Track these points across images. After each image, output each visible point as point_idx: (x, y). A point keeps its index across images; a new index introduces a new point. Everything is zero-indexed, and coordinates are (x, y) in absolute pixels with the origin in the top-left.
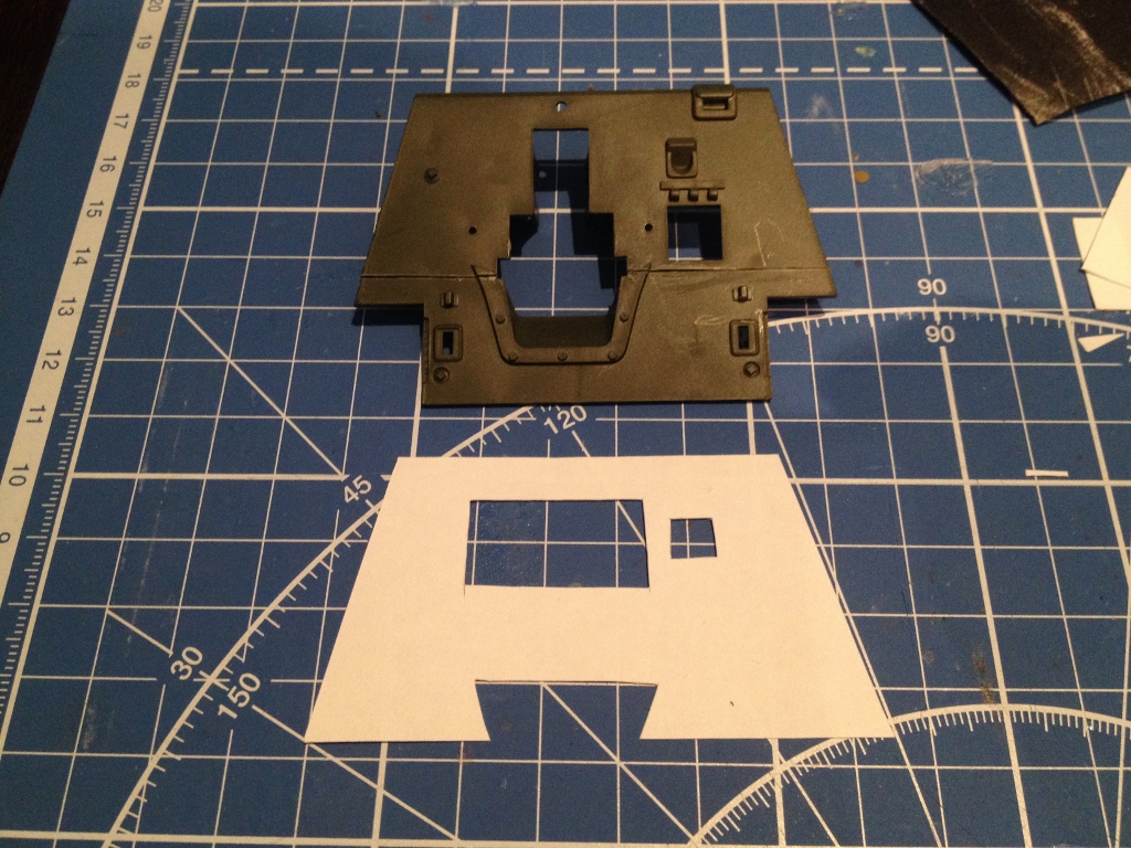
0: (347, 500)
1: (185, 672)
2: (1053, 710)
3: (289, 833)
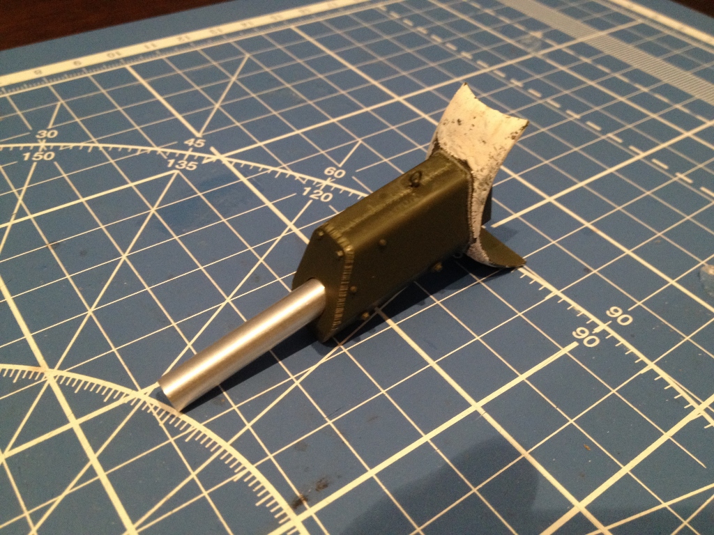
0: (186, 142)
1: (42, 136)
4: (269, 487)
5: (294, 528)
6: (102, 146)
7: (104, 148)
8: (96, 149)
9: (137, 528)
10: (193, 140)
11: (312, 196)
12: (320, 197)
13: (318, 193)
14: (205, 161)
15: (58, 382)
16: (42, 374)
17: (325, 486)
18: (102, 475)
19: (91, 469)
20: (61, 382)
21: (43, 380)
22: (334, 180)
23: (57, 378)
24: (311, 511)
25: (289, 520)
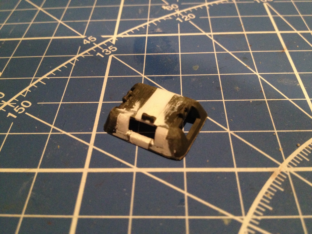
0: (85, 43)
3: (35, 167)
6: (45, 77)
8: (44, 80)
10: (85, 40)
11: (186, 20)
12: (188, 18)
13: (185, 18)
14: (114, 42)
15: (294, 166)
16: (282, 173)
20: (296, 165)
21: (288, 174)
22: (178, 10)
23: (290, 166)
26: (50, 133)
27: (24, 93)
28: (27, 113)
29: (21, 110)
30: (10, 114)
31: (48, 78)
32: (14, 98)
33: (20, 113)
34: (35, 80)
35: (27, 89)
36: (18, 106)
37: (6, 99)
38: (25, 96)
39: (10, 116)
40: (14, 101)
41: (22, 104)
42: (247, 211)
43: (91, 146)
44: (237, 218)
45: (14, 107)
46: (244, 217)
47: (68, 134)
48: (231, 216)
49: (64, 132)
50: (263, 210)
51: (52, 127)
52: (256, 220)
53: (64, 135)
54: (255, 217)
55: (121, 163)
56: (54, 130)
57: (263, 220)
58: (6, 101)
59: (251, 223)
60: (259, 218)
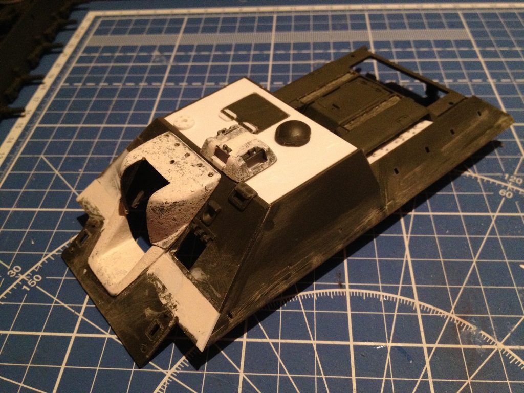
1: (13, 274)
2: (368, 292)
3: (40, 331)
4: (328, 291)
5: (350, 293)
6: (54, 252)
7: (57, 252)
8: (53, 256)
9: (314, 340)
17: (340, 274)
18: (280, 341)
19: (273, 343)
24: (347, 284)
25: (346, 292)
26: (53, 305)
27: (36, 268)
28: (37, 287)
29: (33, 284)
30: (24, 287)
31: (57, 254)
32: (28, 272)
33: (32, 286)
34: (46, 255)
35: (39, 264)
36: (31, 280)
37: (22, 272)
38: (37, 270)
39: (25, 289)
40: (28, 275)
41: (34, 278)
42: (172, 367)
43: (81, 316)
44: (164, 372)
45: (28, 280)
46: (169, 371)
47: (66, 306)
48: (161, 370)
49: (63, 304)
50: (183, 367)
51: (55, 299)
52: (176, 373)
53: (63, 306)
54: (176, 371)
55: (99, 330)
56: (56, 302)
57: (180, 373)
58: (22, 274)
59: (172, 375)
60: (178, 372)
